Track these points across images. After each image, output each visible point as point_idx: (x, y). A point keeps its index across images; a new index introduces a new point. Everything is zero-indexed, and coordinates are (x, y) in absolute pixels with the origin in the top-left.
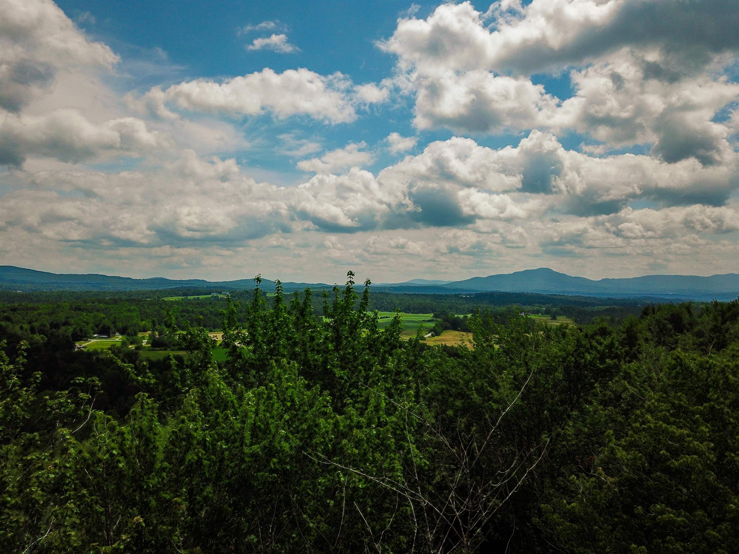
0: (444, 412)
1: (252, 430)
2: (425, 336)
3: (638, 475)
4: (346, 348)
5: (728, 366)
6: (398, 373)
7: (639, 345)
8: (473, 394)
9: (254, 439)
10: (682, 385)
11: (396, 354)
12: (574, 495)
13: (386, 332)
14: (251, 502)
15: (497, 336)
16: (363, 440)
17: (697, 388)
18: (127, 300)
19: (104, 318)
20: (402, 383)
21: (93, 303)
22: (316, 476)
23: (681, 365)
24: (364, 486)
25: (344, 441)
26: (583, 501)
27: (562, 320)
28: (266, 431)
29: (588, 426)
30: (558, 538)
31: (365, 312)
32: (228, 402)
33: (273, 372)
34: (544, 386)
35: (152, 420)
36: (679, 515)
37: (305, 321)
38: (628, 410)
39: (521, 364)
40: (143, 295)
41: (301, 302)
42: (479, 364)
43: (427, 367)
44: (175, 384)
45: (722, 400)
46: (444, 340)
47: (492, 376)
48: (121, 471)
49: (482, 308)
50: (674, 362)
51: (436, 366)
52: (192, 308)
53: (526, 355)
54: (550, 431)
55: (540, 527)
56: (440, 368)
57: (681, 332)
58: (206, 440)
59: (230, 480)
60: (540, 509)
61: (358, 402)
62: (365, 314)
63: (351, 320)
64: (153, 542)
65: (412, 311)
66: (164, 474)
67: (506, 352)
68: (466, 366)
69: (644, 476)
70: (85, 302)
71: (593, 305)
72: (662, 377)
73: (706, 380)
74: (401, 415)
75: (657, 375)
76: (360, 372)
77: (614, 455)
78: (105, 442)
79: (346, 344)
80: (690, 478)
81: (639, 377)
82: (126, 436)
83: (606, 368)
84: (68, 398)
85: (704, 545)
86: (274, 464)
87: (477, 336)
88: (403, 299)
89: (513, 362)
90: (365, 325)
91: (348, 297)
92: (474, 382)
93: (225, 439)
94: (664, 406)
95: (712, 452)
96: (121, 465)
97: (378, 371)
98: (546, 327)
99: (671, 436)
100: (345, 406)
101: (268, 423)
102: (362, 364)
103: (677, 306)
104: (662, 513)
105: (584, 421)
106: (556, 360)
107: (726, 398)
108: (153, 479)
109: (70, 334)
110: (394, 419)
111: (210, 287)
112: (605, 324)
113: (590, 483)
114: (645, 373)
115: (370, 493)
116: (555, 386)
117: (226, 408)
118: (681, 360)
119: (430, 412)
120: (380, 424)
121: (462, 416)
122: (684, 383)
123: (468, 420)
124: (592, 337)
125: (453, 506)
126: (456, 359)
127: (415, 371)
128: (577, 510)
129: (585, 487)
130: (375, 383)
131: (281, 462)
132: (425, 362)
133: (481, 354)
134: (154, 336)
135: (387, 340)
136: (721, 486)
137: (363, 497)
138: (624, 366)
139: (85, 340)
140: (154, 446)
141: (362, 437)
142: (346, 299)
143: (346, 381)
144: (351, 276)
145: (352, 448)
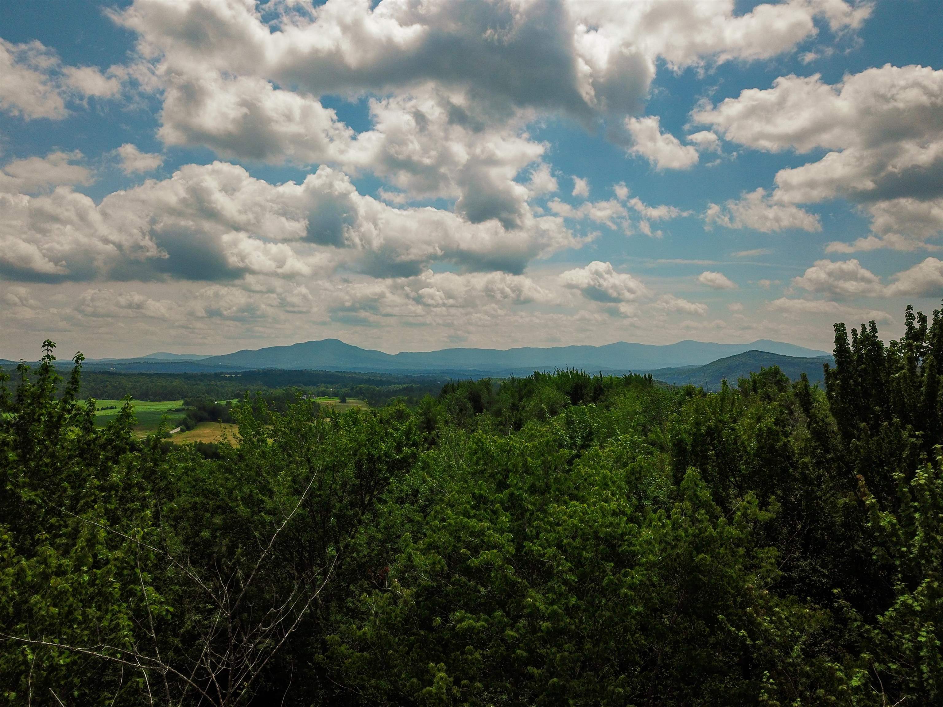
0: (197, 534)
2: (171, 432)
3: (437, 581)
4: (41, 457)
5: (526, 447)
6: (128, 487)
7: (439, 428)
8: (238, 506)
10: (482, 472)
11: (125, 460)
12: (365, 617)
13: (109, 430)
15: (271, 427)
16: (66, 592)
17: (497, 473)
20: (133, 501)
23: (482, 450)
24: (68, 660)
25: (34, 599)
26: (375, 623)
27: (353, 403)
29: (382, 530)
30: (347, 674)
31: (74, 402)
34: (330, 487)
36: (478, 620)
38: (426, 506)
39: (301, 462)
42: (247, 465)
43: (173, 475)
45: (520, 485)
46: (199, 436)
47: (264, 480)
49: (251, 391)
50: (475, 446)
51: (186, 473)
53: (309, 449)
54: (337, 542)
55: (324, 665)
56: (193, 474)
57: (481, 411)
60: (324, 642)
61: (60, 536)
62: (73, 406)
63: (50, 415)
65: (151, 397)
67: (283, 447)
68: (229, 470)
69: (443, 581)
71: (389, 383)
72: (462, 464)
73: (506, 464)
74: (130, 548)
75: (457, 462)
76: (65, 490)
77: (412, 562)
79: (41, 451)
80: (489, 576)
81: (438, 467)
83: (403, 458)
85: (502, 649)
87: (245, 429)
88: (138, 382)
89: (291, 459)
90: (74, 421)
91: (44, 380)
92: (240, 490)
94: (465, 497)
95: (512, 544)
97: (95, 487)
98: (334, 413)
99: (472, 532)
100: (38, 544)
102: (68, 479)
103: (477, 383)
104: (461, 620)
105: (377, 525)
106: (346, 453)
107: (525, 483)
110: (119, 554)
112: (402, 406)
113: (384, 600)
114: (445, 462)
115: (78, 670)
116: (344, 484)
118: (483, 444)
119: (176, 535)
120: (97, 565)
121: (223, 536)
122: (485, 470)
123: (231, 541)
124: (388, 421)
125: (208, 666)
126: (215, 461)
127: (154, 482)
128: (369, 636)
129: (378, 605)
130: (89, 506)
132: (170, 468)
133: (249, 452)
135: (110, 441)
136: (520, 580)
137: (65, 677)
138: (422, 455)
141: (64, 587)
142: (41, 382)
143: (40, 507)
144: (50, 348)
145: (48, 606)
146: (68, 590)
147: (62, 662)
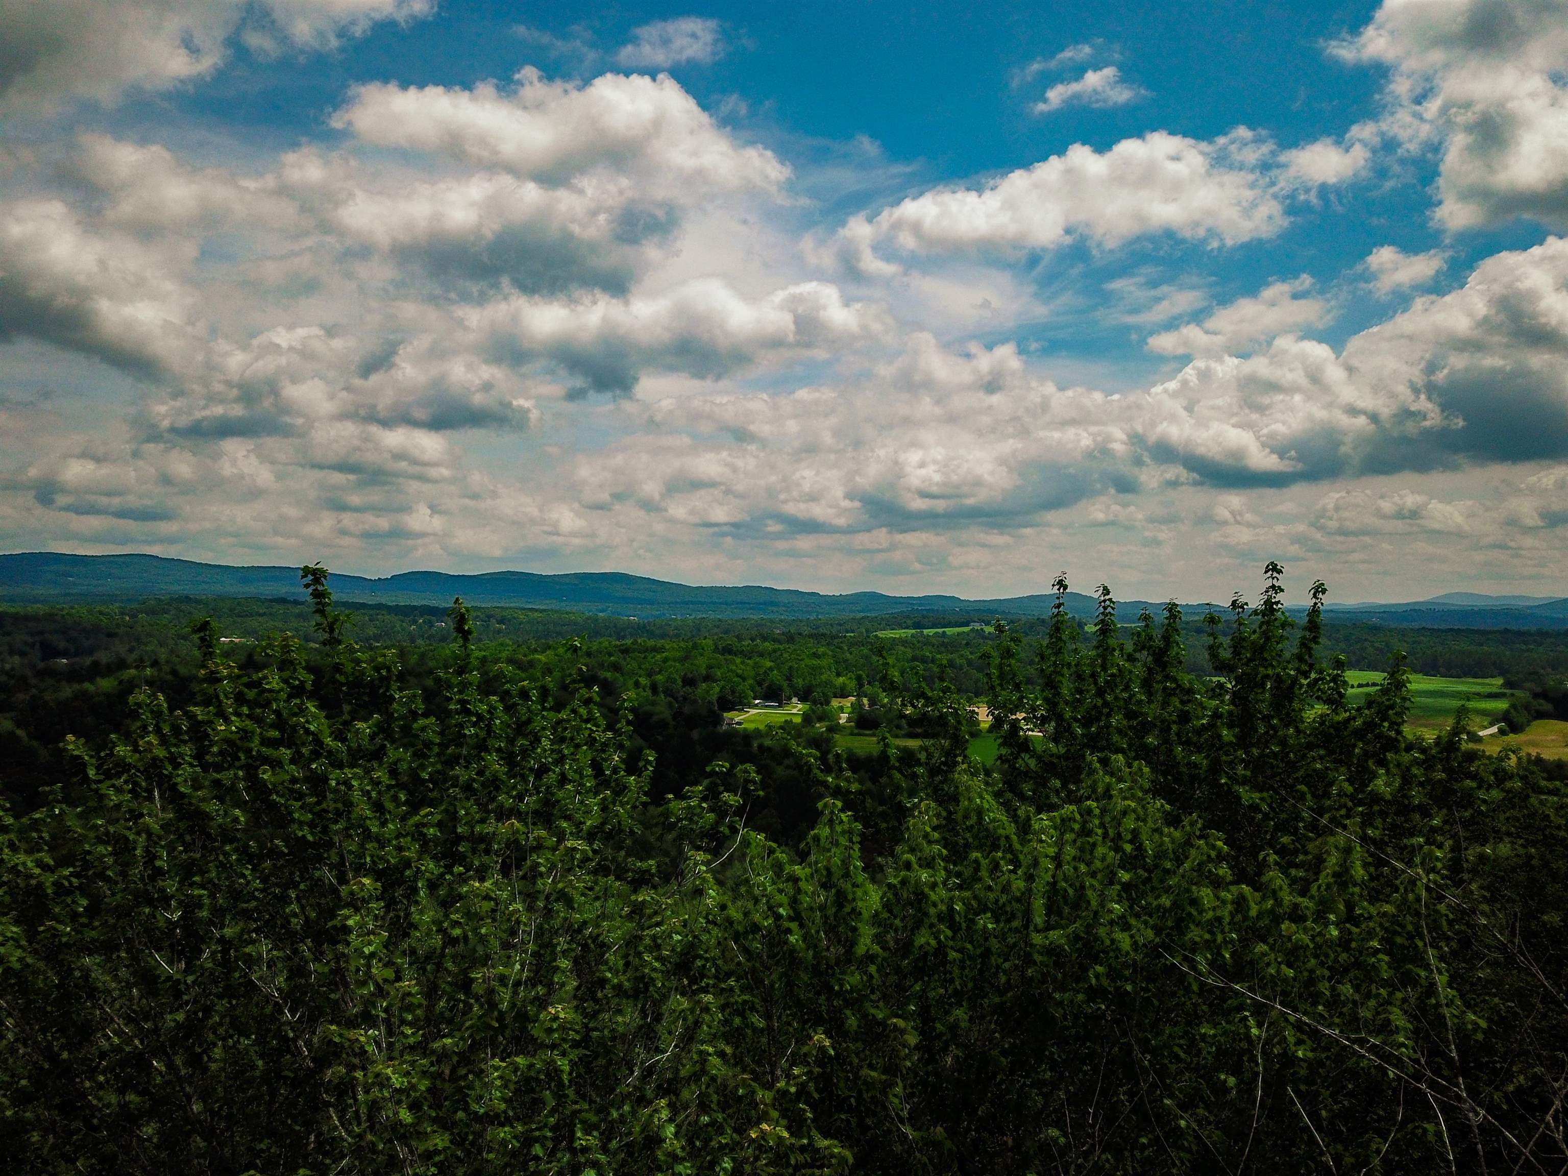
1: (1049, 898)
2: (1481, 734)
4: (1267, 742)
6: (1403, 809)
9: (1054, 918)
11: (1398, 764)
14: (1047, 1053)
16: (1305, 948)
18: (811, 636)
19: (771, 669)
20: (1412, 835)
21: (753, 640)
22: (1194, 1019)
24: (1311, 1054)
25: (1261, 948)
28: (1079, 903)
32: (999, 838)
33: (1094, 781)
35: (850, 856)
37: (1168, 677)
40: (840, 625)
41: (1157, 634)
43: (1484, 801)
44: (895, 796)
46: (1534, 744)
48: (793, 951)
52: (931, 653)
58: (953, 909)
59: (1004, 998)
61: (1296, 866)
62: (1312, 665)
63: (1278, 678)
64: (853, 1100)
65: (1442, 670)
66: (872, 969)
70: (739, 638)
76: (1303, 797)
78: (765, 890)
79: (1267, 733)
82: (803, 885)
84: (704, 799)
86: (1097, 976)
88: (1420, 642)
90: (1314, 690)
91: (1268, 623)
93: (992, 911)
96: (792, 939)
97: (1349, 797)
100: (1261, 868)
101: (1083, 887)
102: (1306, 780)
108: (853, 973)
109: (715, 698)
110: (1388, 908)
111: (967, 612)
115: (1326, 1077)
117: (995, 847)
120: (1349, 917)
127: (1449, 807)
130: (1338, 824)
131: (1114, 974)
132: (1479, 788)
134: (861, 705)
135: (1370, 726)
137: (1309, 1081)
139: (739, 710)
140: (853, 910)
141: (1302, 940)
142: (1264, 627)
143: (1266, 816)
144: (1275, 574)
145: (1280, 963)
146: (1307, 945)
147: (1300, 1054)
